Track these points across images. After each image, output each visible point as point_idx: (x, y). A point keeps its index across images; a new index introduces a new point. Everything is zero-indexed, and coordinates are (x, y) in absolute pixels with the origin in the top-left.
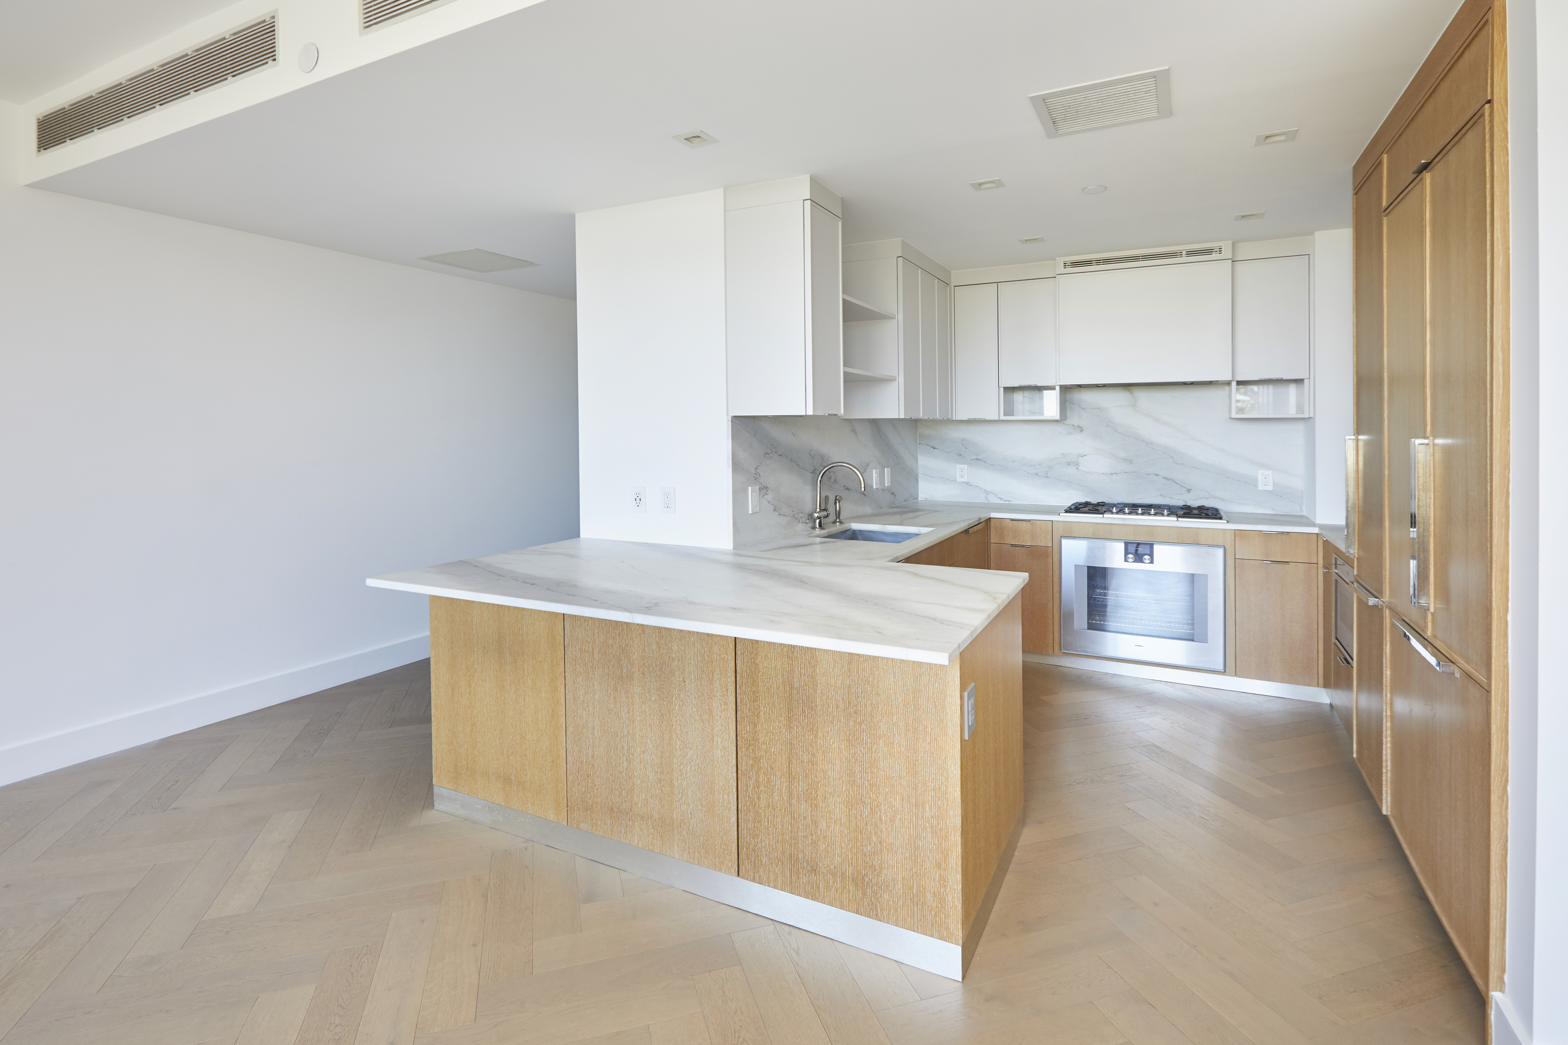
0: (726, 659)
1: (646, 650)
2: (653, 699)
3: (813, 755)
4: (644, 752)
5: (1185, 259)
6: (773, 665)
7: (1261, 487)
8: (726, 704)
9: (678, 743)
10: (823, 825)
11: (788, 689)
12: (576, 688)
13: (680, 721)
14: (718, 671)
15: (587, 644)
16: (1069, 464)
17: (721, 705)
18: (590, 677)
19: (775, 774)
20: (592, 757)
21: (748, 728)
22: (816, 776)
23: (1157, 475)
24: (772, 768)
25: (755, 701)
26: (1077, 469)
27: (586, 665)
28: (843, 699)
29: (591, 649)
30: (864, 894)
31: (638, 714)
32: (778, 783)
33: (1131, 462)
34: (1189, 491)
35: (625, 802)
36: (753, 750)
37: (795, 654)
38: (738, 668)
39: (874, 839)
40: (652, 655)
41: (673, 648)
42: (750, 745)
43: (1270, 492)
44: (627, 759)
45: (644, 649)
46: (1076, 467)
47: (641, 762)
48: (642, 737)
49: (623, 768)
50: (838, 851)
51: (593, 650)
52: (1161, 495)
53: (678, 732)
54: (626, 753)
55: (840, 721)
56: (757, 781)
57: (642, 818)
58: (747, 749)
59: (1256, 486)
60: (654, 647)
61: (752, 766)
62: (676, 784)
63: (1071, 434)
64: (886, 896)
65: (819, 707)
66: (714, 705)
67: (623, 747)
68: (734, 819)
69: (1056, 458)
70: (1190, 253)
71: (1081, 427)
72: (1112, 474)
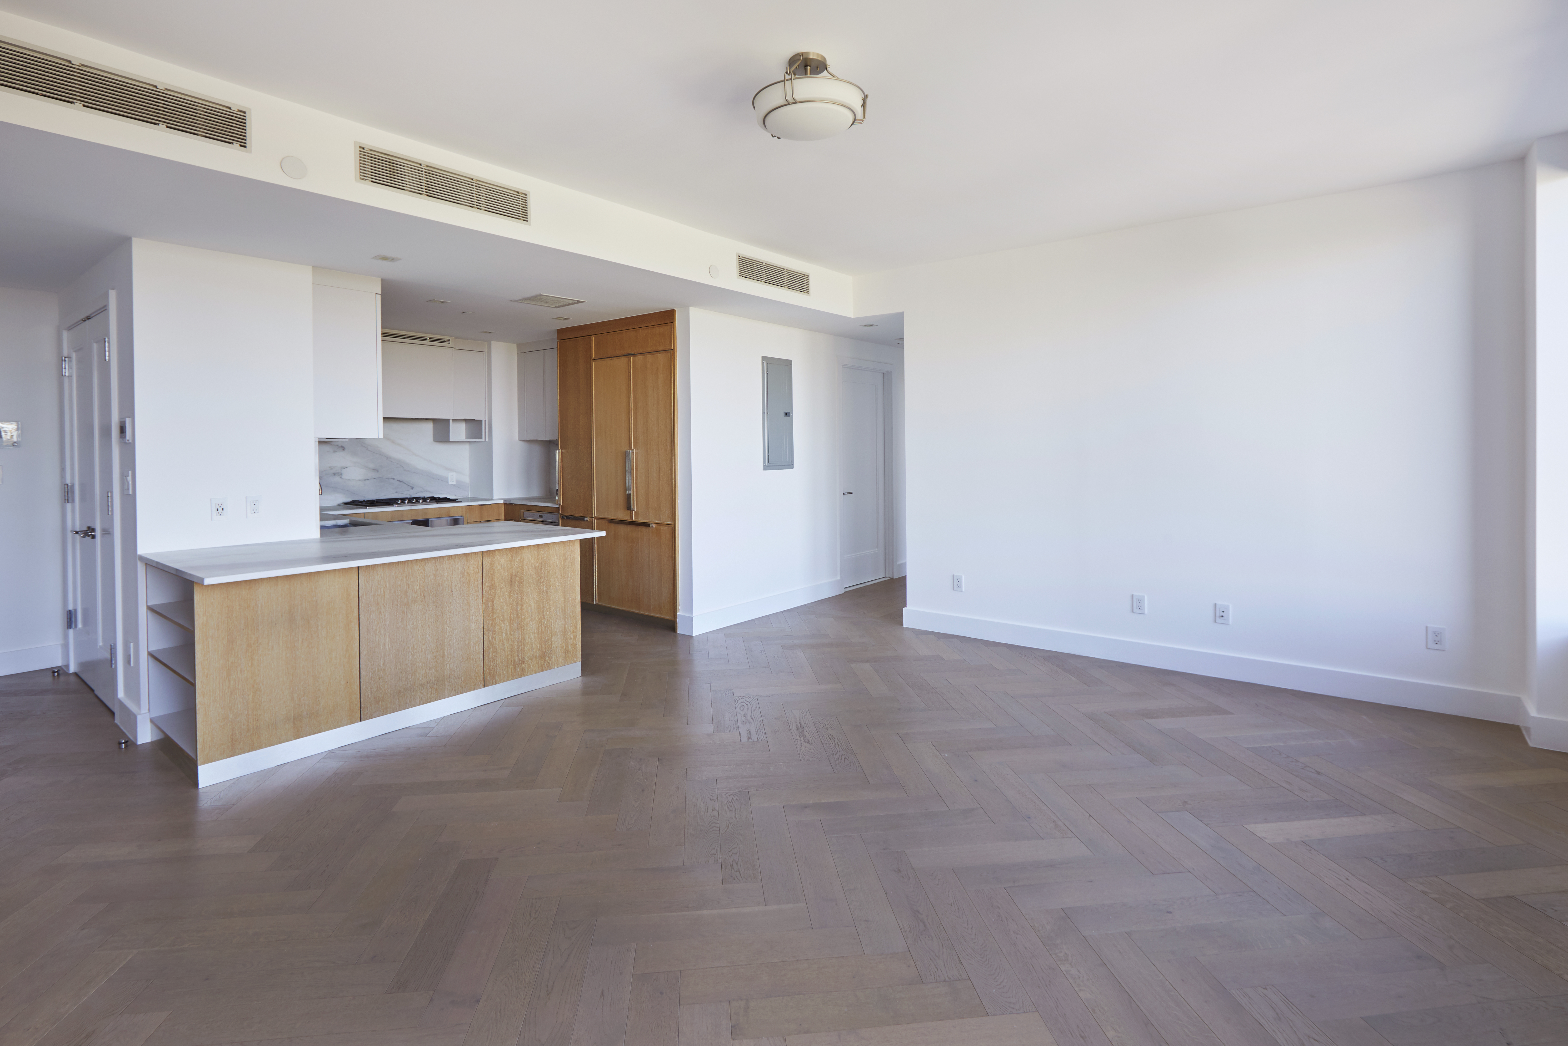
0: (477, 571)
1: (426, 580)
2: (431, 609)
3: (522, 605)
4: (424, 644)
5: (428, 343)
6: (502, 567)
7: (450, 483)
8: (477, 596)
9: (448, 629)
10: (527, 638)
11: (510, 577)
12: (370, 623)
13: (449, 616)
14: (473, 579)
15: (379, 591)
16: (335, 474)
17: (474, 597)
18: (382, 611)
19: (504, 623)
20: (384, 664)
21: (489, 605)
22: (524, 615)
23: (393, 479)
24: (502, 621)
25: (493, 589)
26: (341, 478)
27: (378, 605)
28: (535, 573)
29: (383, 592)
30: (545, 661)
31: (420, 622)
32: (505, 626)
33: (377, 471)
34: (412, 488)
35: (410, 681)
36: (492, 615)
37: (514, 558)
38: (484, 574)
39: (549, 633)
40: (430, 583)
41: (445, 574)
42: (490, 614)
43: (454, 485)
44: (412, 654)
45: (425, 581)
46: (340, 476)
47: (422, 651)
48: (423, 635)
49: (408, 661)
50: (534, 647)
51: (384, 592)
52: (396, 492)
53: (448, 623)
54: (411, 650)
55: (534, 584)
56: (494, 631)
57: (423, 686)
58: (489, 616)
59: (448, 482)
60: (432, 577)
61: (492, 624)
62: (446, 654)
63: (336, 452)
64: (553, 657)
65: (525, 581)
66: (470, 599)
67: (409, 648)
68: (482, 657)
69: (325, 470)
70: (432, 340)
71: (343, 447)
72: (365, 480)
